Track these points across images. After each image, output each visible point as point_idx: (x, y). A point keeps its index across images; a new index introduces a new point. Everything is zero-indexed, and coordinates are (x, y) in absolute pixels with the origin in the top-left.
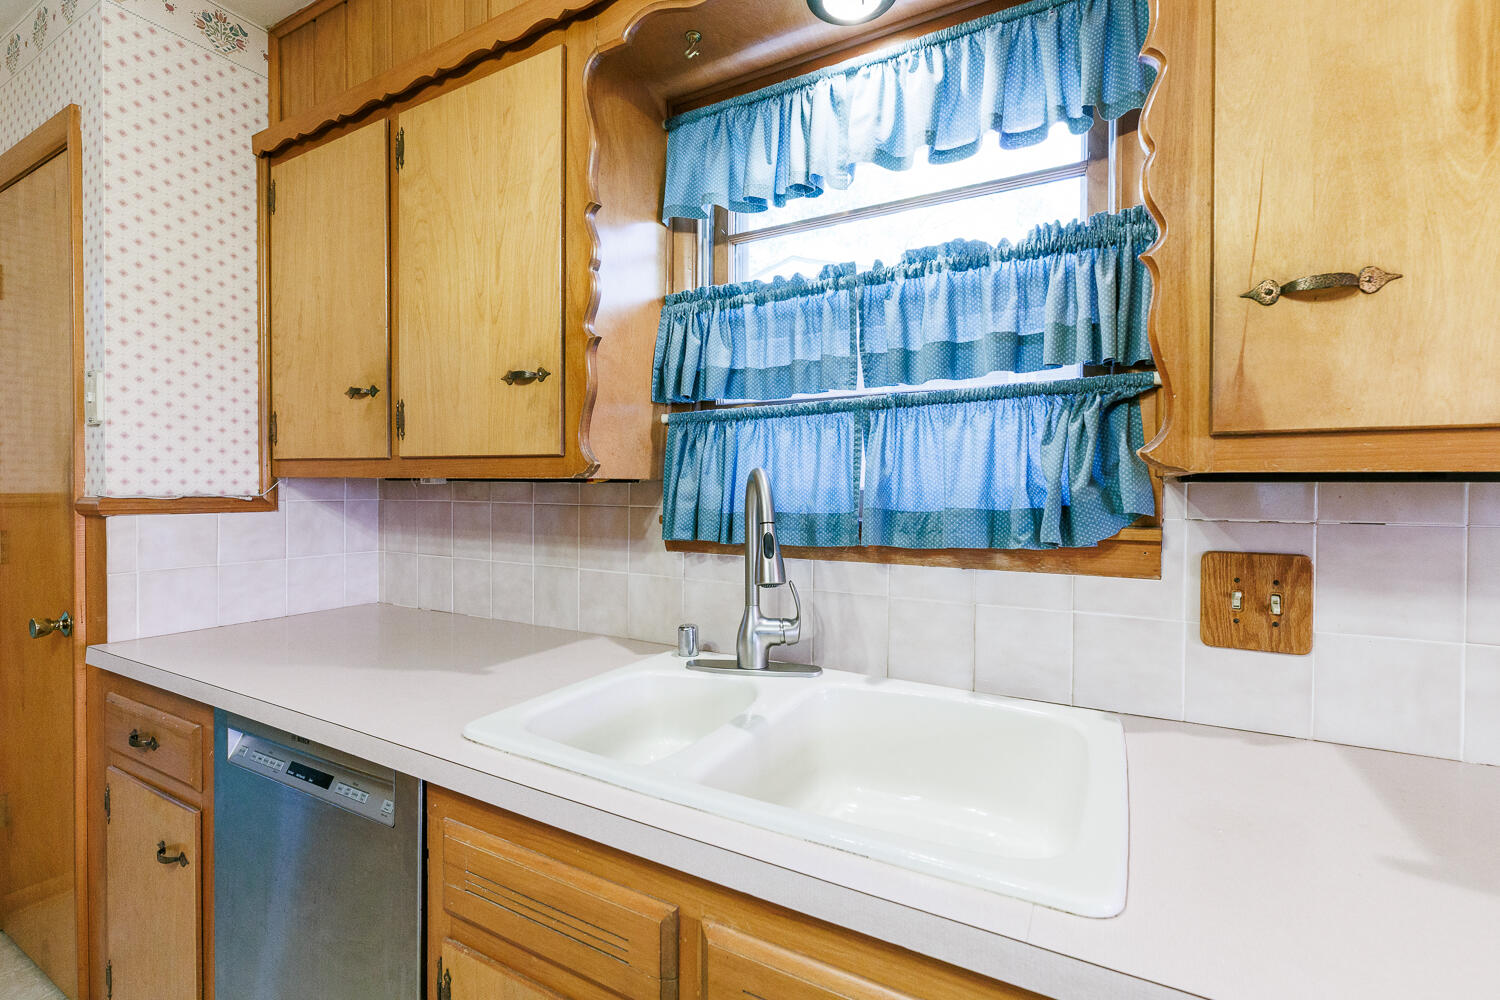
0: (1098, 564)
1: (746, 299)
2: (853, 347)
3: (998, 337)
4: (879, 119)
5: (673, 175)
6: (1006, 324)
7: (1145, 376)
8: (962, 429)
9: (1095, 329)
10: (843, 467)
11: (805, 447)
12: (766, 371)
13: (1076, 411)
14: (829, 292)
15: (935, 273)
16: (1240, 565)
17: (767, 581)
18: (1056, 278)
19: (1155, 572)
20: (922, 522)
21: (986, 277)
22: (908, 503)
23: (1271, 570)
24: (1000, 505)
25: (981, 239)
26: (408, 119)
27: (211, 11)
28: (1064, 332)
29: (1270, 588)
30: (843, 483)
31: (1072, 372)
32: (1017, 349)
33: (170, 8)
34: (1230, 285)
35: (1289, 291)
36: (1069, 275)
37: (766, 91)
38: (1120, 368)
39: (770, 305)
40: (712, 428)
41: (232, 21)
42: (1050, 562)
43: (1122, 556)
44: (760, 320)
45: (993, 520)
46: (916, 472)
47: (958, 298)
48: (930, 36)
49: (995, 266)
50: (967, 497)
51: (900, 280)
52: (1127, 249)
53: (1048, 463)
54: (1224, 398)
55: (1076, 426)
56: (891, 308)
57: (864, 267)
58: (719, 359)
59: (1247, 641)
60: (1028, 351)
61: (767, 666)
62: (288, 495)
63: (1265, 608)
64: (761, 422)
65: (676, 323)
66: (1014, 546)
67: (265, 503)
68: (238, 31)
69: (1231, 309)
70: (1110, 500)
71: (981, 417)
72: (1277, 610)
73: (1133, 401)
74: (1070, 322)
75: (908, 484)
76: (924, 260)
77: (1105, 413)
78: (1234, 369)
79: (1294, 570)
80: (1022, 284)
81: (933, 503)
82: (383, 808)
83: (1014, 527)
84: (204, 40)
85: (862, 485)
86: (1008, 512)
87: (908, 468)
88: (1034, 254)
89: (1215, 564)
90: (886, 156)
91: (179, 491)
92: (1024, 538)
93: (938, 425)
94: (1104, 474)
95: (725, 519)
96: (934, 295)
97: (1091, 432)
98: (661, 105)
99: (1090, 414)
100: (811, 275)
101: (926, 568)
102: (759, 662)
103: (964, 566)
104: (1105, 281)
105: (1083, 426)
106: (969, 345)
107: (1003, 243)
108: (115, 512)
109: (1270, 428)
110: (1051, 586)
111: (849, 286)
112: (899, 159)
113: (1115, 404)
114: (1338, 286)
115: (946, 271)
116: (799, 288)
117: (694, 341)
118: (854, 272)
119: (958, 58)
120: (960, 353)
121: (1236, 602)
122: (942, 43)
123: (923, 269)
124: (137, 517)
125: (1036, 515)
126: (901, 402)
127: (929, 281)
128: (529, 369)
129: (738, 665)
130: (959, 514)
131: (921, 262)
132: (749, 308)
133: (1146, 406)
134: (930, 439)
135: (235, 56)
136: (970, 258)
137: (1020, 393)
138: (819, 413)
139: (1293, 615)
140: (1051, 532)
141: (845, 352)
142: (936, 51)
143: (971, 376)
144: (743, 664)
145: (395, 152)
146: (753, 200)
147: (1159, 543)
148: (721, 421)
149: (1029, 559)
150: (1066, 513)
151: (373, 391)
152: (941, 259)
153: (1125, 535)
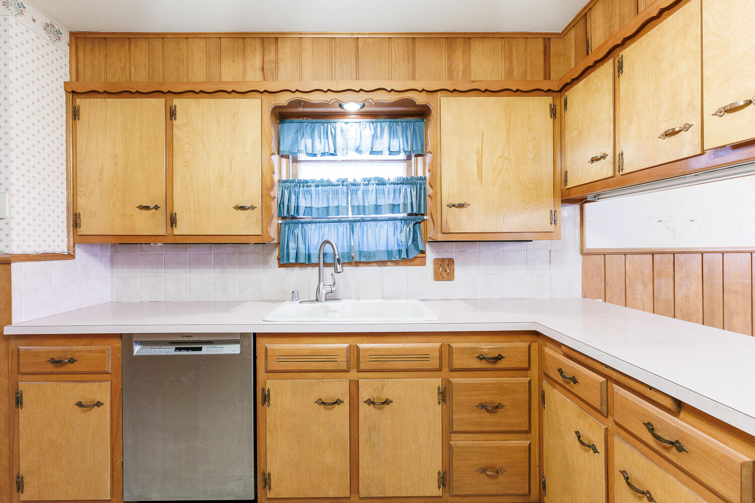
0: (412, 263)
1: (312, 185)
2: (347, 203)
3: (390, 205)
4: (356, 139)
5: (283, 140)
6: (391, 202)
7: (422, 217)
8: (380, 229)
9: (412, 204)
10: (345, 239)
11: (333, 233)
12: (318, 208)
13: (408, 225)
14: (341, 186)
15: (372, 186)
16: (441, 261)
17: (339, 271)
18: (403, 191)
19: (424, 264)
20: (369, 254)
21: (386, 188)
22: (365, 249)
23: (446, 262)
24: (390, 249)
25: (383, 177)
26: (179, 103)
27: (49, 23)
28: (405, 205)
29: (447, 266)
30: (345, 243)
31: (405, 215)
32: (394, 208)
33: (34, 21)
34: (445, 203)
35: (454, 206)
36: (406, 190)
37: (318, 120)
38: (416, 215)
39: (320, 188)
40: (300, 226)
41: (57, 27)
42: (401, 263)
43: (418, 261)
44: (318, 193)
45: (389, 253)
46: (367, 241)
47: (378, 192)
48: (370, 120)
49: (388, 185)
50: (382, 247)
51: (362, 186)
52: (418, 186)
53: (403, 237)
54: (444, 226)
55: (408, 228)
56: (360, 193)
57: (351, 180)
58: (303, 203)
59: (443, 279)
60: (396, 208)
61: (326, 300)
62: (79, 252)
63: (446, 271)
64: (318, 224)
65: (285, 190)
66: (394, 259)
67: (70, 256)
68: (58, 32)
69: (445, 208)
70: (417, 247)
71: (385, 225)
72: (448, 271)
73: (419, 223)
74: (406, 203)
75: (365, 243)
76: (368, 181)
77: (414, 225)
78: (445, 220)
79: (451, 261)
80: (394, 190)
81: (373, 248)
82: (235, 349)
83: (394, 254)
84: (46, 36)
85: (352, 244)
86: (392, 251)
87: (365, 239)
88: (398, 184)
89: (437, 261)
90: (358, 150)
91: (40, 251)
92: (397, 257)
93: (373, 227)
94: (415, 240)
95: (307, 255)
96: (372, 191)
97: (412, 230)
98: (278, 113)
99: (411, 226)
100: (333, 180)
101: (369, 267)
102: (324, 299)
103: (379, 266)
104: (414, 193)
105: (410, 229)
106: (381, 206)
107: (389, 179)
108: (16, 261)
109: (451, 232)
110: (402, 270)
111: (347, 185)
112: (361, 151)
113: (416, 223)
114: (461, 206)
115: (375, 185)
116: (330, 184)
117: (293, 197)
118: (347, 181)
119: (377, 128)
120: (378, 208)
121: (441, 270)
122: (373, 123)
123: (369, 183)
124: (23, 263)
125: (400, 251)
126: (363, 220)
127: (370, 187)
128: (247, 205)
129: (317, 300)
130: (381, 251)
131: (367, 182)
132: (313, 188)
133: (422, 224)
134: (371, 231)
135: (57, 43)
136: (381, 183)
137: (394, 219)
138: (338, 222)
139: (451, 272)
140: (404, 255)
141: (345, 204)
142: (371, 124)
143: (381, 214)
144: (319, 299)
145: (172, 114)
146: (314, 154)
147: (425, 257)
148: (302, 223)
149: (396, 263)
150: (407, 250)
151: (156, 207)
152: (372, 182)
153: (419, 255)
